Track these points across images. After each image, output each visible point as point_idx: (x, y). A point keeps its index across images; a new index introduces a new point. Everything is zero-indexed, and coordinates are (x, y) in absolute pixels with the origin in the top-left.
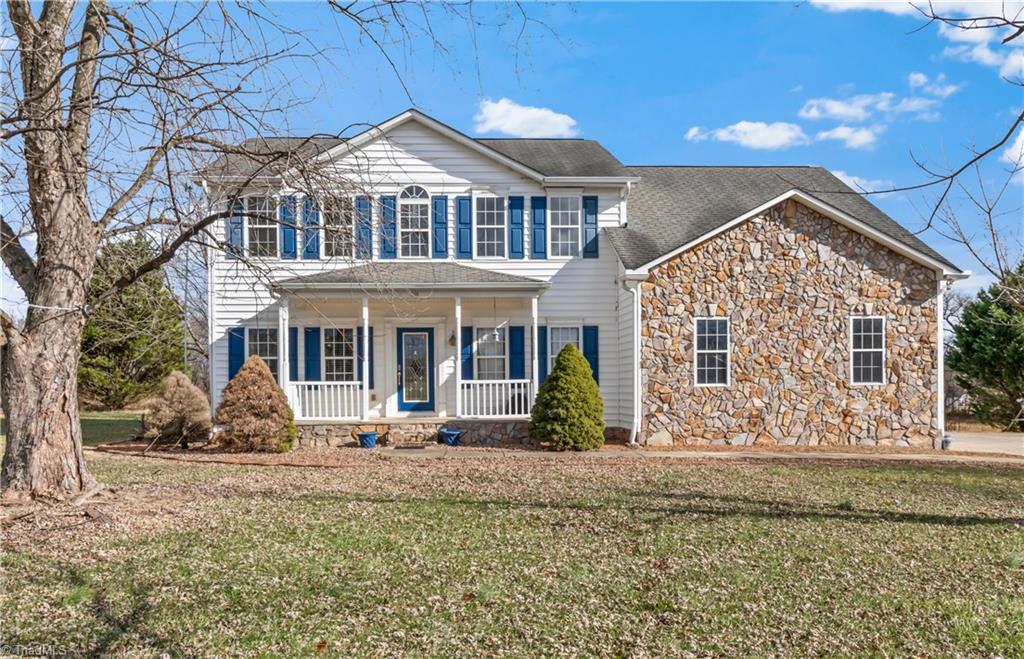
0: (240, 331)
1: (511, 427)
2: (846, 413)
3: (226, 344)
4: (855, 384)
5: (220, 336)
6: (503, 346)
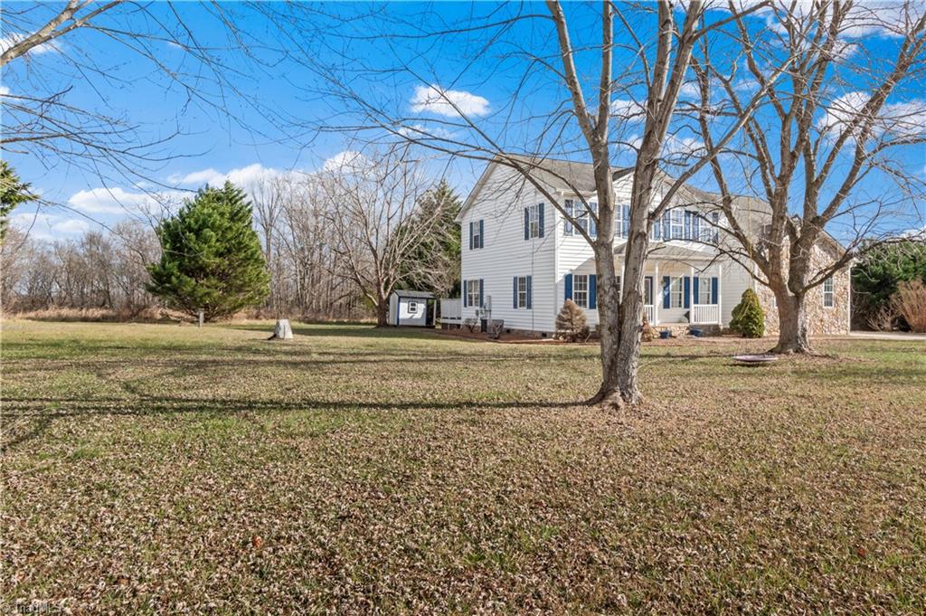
0: (570, 276)
1: (711, 328)
2: (822, 321)
3: (564, 283)
4: (824, 307)
5: (561, 279)
6: (681, 287)
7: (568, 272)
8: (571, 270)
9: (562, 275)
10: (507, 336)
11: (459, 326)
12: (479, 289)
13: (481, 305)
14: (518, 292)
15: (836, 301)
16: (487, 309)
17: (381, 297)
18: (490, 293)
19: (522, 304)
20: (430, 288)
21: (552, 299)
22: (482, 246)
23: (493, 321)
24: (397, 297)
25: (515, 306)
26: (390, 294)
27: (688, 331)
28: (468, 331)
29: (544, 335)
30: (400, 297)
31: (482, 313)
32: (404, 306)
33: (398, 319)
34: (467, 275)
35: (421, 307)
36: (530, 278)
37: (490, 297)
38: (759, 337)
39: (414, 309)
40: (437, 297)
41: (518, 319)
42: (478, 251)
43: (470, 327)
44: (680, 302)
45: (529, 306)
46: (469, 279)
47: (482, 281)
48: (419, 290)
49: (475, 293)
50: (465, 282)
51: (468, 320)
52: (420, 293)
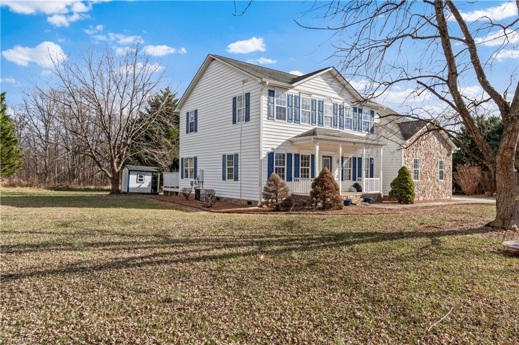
0: (272, 153)
1: (376, 196)
2: (438, 190)
3: (267, 160)
4: (440, 180)
5: (264, 156)
6: (350, 164)
7: (270, 150)
8: (273, 149)
9: (266, 153)
10: (217, 204)
11: (177, 193)
12: (193, 165)
13: (195, 177)
14: (227, 167)
15: (445, 176)
16: (200, 181)
17: (114, 170)
18: (202, 168)
19: (230, 177)
20: (155, 164)
21: (258, 173)
22: (196, 131)
23: (206, 190)
24: (127, 170)
25: (224, 178)
26: (123, 168)
27: (362, 199)
28: (184, 198)
29: (250, 203)
30: (130, 171)
31: (196, 184)
32: (133, 178)
33: (128, 188)
34: (183, 154)
35: (148, 179)
36: (237, 155)
37: (202, 171)
38: (412, 203)
39: (142, 180)
40: (161, 171)
41: (228, 190)
42: (193, 134)
43: (185, 195)
44: (350, 176)
45: (236, 179)
46: (185, 156)
47: (196, 158)
48: (147, 165)
49: (190, 167)
50: (182, 159)
51: (185, 189)
52: (147, 167)
